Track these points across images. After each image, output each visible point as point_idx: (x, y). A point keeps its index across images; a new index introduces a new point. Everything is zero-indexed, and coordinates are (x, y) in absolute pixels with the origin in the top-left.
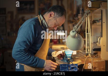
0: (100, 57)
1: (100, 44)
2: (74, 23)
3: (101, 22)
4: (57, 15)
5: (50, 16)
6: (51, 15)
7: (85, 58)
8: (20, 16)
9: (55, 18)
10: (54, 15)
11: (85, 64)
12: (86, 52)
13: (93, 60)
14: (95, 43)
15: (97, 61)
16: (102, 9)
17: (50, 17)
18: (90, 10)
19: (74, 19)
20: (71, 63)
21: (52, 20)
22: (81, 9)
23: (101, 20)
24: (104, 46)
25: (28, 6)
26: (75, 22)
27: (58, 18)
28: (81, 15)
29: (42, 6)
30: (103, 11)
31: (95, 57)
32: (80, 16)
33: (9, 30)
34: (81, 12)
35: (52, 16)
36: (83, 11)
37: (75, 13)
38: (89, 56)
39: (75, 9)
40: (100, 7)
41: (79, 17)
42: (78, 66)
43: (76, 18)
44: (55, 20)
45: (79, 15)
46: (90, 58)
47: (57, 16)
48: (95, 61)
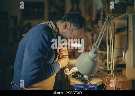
0: (126, 75)
1: (125, 59)
2: (92, 32)
3: (126, 31)
4: (74, 26)
5: (64, 27)
6: (66, 26)
7: (107, 76)
8: (26, 22)
9: (72, 31)
10: (70, 26)
11: (107, 83)
12: (108, 69)
13: (116, 79)
14: (119, 57)
15: (121, 80)
16: (128, 15)
17: (65, 29)
18: (112, 15)
19: (93, 27)
20: (89, 83)
21: (67, 32)
22: (102, 14)
23: (126, 29)
24: (130, 61)
25: (36, 10)
26: (94, 30)
27: (75, 31)
28: (101, 21)
29: (53, 9)
30: (129, 16)
31: (119, 75)
32: (101, 23)
33: (11, 40)
34: (101, 18)
35: (67, 28)
36: (104, 17)
37: (94, 19)
38: (112, 74)
39: (94, 14)
40: (125, 12)
41: (99, 24)
42: (98, 86)
43: (96, 26)
44: (71, 33)
45: (99, 21)
46: (113, 76)
47: (75, 28)
48: (119, 80)
